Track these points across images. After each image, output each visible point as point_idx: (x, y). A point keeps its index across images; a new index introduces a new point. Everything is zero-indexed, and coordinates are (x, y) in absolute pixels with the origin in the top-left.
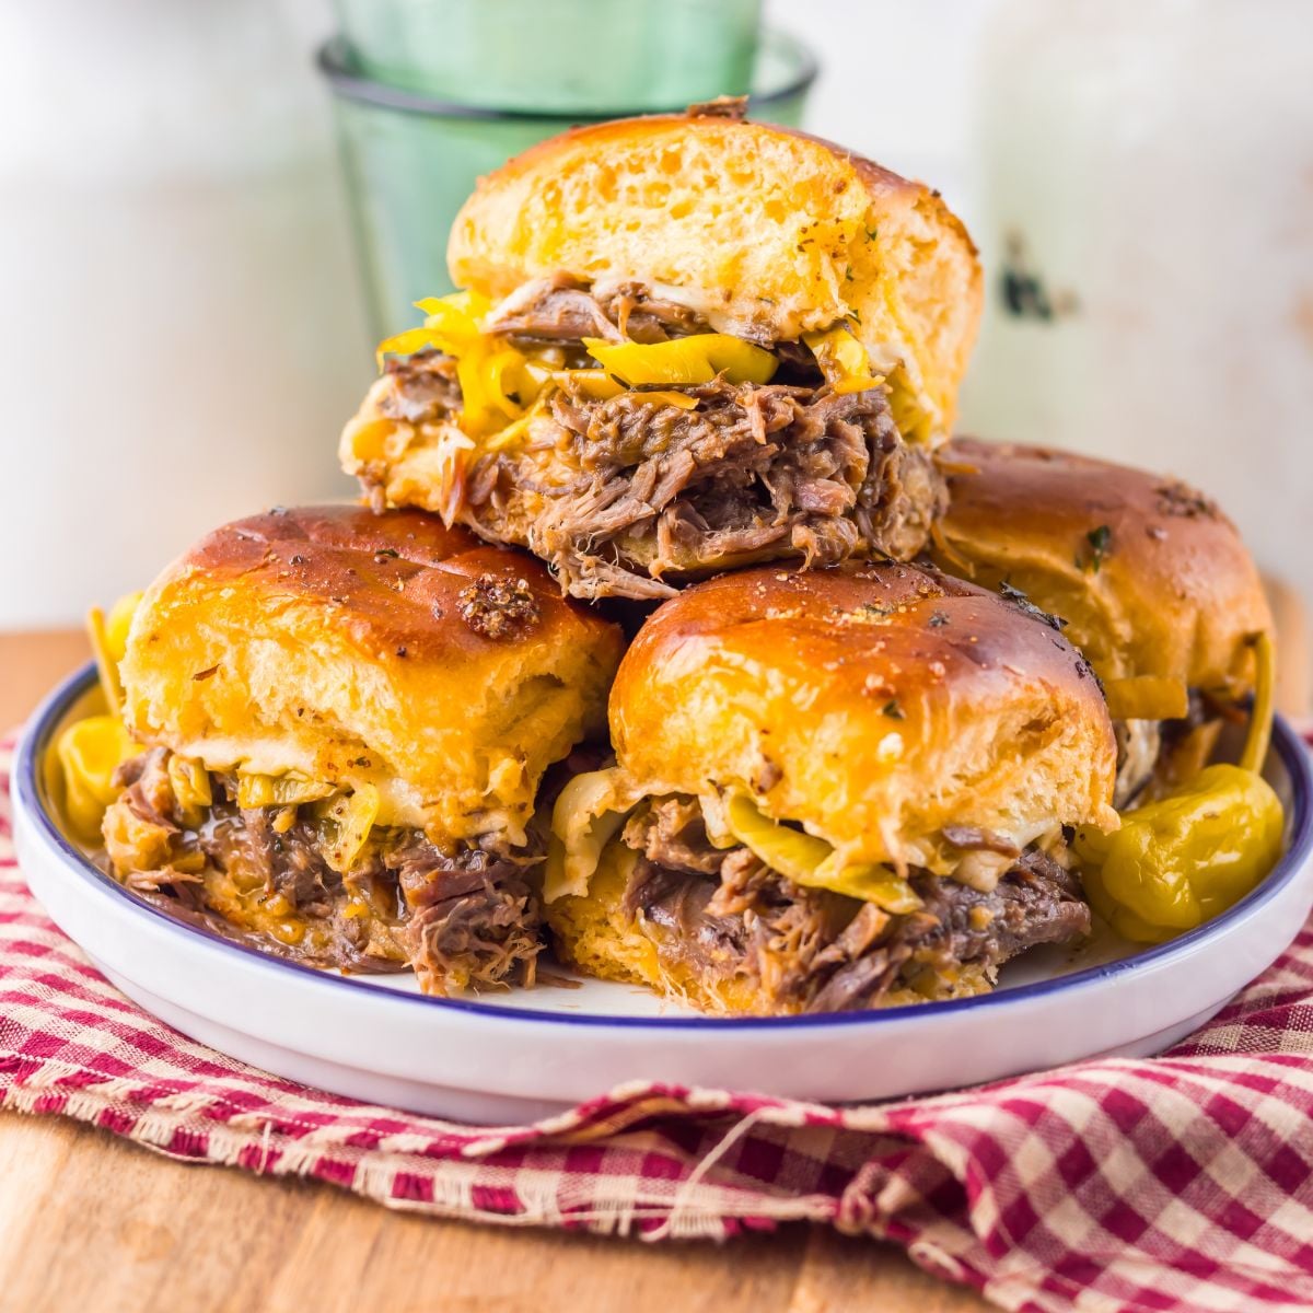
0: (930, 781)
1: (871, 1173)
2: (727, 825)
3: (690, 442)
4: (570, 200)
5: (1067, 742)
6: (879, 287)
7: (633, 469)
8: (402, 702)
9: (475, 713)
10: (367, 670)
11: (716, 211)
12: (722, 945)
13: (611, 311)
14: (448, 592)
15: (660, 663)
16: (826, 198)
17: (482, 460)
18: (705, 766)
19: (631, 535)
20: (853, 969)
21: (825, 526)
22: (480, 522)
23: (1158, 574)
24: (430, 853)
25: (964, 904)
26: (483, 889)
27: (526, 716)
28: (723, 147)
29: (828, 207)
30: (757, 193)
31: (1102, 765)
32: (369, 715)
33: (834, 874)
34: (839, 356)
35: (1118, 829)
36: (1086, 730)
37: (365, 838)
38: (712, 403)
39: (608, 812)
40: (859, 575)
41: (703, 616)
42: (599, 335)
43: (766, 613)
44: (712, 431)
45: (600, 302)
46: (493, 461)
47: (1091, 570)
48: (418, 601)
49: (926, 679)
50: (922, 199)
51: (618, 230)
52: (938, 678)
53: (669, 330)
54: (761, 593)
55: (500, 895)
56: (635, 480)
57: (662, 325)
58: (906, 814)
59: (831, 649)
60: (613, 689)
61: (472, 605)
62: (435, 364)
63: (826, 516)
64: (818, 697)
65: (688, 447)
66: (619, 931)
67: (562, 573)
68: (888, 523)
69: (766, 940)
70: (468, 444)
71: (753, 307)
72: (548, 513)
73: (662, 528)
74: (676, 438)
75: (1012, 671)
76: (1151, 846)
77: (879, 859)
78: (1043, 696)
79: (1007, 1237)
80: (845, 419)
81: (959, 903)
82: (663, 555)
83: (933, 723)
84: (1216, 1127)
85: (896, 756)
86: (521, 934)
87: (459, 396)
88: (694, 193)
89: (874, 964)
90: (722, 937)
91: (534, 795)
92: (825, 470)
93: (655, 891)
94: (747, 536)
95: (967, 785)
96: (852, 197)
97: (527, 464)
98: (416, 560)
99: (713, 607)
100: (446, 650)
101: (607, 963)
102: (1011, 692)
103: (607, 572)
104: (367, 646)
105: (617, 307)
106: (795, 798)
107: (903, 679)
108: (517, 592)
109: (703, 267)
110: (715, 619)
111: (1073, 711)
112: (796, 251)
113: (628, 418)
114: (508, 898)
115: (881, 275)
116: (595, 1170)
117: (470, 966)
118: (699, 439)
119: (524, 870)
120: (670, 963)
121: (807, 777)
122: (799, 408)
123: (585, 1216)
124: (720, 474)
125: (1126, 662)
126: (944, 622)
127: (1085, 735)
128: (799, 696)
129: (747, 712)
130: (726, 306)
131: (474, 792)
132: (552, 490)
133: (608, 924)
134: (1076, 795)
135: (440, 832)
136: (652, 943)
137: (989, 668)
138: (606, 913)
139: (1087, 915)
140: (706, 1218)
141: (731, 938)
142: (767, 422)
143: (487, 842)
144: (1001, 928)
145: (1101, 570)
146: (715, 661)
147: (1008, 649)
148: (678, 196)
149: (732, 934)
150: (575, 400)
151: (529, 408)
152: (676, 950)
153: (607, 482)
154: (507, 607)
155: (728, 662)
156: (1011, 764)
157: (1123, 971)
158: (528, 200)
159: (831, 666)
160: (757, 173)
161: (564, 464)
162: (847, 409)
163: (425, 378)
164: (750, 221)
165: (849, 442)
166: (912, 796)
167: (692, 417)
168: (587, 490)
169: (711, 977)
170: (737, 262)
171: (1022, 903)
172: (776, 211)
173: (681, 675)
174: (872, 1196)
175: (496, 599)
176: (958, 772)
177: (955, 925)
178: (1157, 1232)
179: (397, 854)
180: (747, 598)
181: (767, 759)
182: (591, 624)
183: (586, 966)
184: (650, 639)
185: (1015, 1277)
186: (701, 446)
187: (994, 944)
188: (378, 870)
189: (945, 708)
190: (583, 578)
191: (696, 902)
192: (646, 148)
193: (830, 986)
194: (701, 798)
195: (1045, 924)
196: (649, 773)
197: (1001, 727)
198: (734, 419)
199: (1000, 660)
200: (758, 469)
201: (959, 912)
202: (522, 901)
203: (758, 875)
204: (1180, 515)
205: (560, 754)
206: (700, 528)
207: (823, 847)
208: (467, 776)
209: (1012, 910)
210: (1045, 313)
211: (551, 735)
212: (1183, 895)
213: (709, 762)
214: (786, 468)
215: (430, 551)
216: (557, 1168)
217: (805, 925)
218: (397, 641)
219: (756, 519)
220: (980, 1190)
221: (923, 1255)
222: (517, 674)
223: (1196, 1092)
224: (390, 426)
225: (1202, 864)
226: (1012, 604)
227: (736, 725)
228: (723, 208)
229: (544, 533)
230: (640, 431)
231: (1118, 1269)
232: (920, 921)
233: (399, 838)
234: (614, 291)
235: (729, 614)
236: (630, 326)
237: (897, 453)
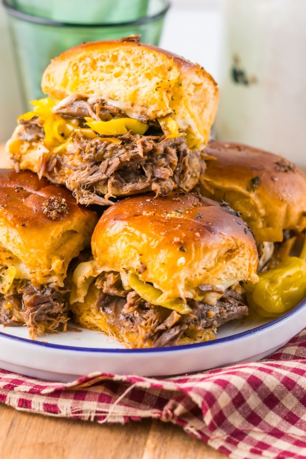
0: (195, 271)
1: (172, 403)
2: (129, 283)
3: (119, 155)
4: (81, 69)
5: (240, 255)
6: (182, 101)
7: (100, 162)
8: (23, 241)
9: (47, 244)
10: (12, 230)
11: (129, 75)
12: (127, 321)
13: (94, 108)
14: (39, 203)
15: (108, 229)
16: (165, 73)
17: (51, 156)
18: (122, 263)
19: (99, 184)
20: (169, 331)
21: (163, 183)
22: (51, 177)
23: (274, 192)
24: (33, 289)
25: (206, 310)
26: (49, 301)
27: (64, 243)
28: (132, 54)
29: (166, 75)
30: (143, 70)
31: (253, 261)
32: (13, 244)
33: (163, 301)
34: (168, 126)
35: (258, 281)
36: (247, 251)
37: (11, 283)
38: (126, 142)
39: (90, 277)
40: (174, 199)
41: (121, 214)
42: (90, 116)
43: (143, 213)
44: (126, 152)
45: (90, 105)
46: (55, 157)
47: (252, 192)
48: (29, 206)
49: (194, 238)
50: (198, 71)
51: (97, 81)
52: (198, 238)
53: (113, 115)
54: (141, 206)
55: (55, 303)
56: (101, 166)
57: (111, 113)
58: (187, 282)
59: (163, 227)
60: (93, 235)
61: (46, 208)
62: (36, 121)
63: (163, 180)
64: (158, 244)
65: (118, 157)
66: (94, 314)
67: (77, 195)
68: (184, 179)
69: (141, 321)
70: (47, 151)
71: (140, 109)
72: (72, 176)
73: (109, 182)
74: (114, 153)
75: (223, 235)
76: (269, 287)
77: (177, 297)
78: (233, 242)
79: (216, 425)
80: (170, 147)
81: (204, 310)
82: (110, 191)
83: (196, 253)
84: (285, 387)
85: (184, 264)
86: (62, 315)
87: (44, 133)
88: (122, 69)
89: (175, 330)
90: (127, 318)
91: (66, 270)
92: (163, 164)
93: (106, 302)
94: (137, 185)
95: (207, 271)
96: (173, 72)
97: (66, 159)
98: (29, 190)
99: (126, 210)
100: (38, 224)
101: (90, 324)
102: (221, 242)
103: (91, 196)
104: (12, 223)
105: (96, 107)
106: (151, 276)
107: (186, 238)
108: (62, 203)
109: (125, 95)
110: (126, 215)
111: (243, 246)
112: (155, 90)
113: (99, 146)
114: (58, 304)
115: (183, 98)
116: (83, 399)
117: (45, 325)
118: (122, 154)
119: (63, 295)
120: (110, 325)
121: (154, 270)
122: (155, 144)
123: (80, 415)
124: (128, 166)
125: (263, 222)
126: (200, 217)
127: (247, 253)
128: (152, 244)
129: (135, 248)
130: (132, 108)
131: (47, 270)
132: (74, 168)
133: (90, 311)
134: (244, 272)
135: (36, 282)
136: (105, 319)
137: (215, 234)
138: (90, 308)
139: (247, 310)
140: (119, 417)
141: (130, 319)
142: (144, 149)
143: (51, 286)
144: (218, 317)
145: (256, 191)
146: (125, 230)
147: (222, 227)
148: (117, 70)
149: (130, 317)
150: (82, 139)
151: (67, 139)
152: (112, 321)
153: (92, 166)
154: (58, 209)
155: (130, 230)
156: (222, 264)
157: (257, 332)
158: (68, 69)
159: (163, 234)
160: (143, 63)
161: (78, 159)
162: (171, 143)
163: (33, 126)
164: (140, 79)
165: (171, 155)
166: (188, 276)
167: (119, 147)
168: (85, 169)
169: (124, 331)
170: (135, 93)
171: (225, 308)
172: (149, 76)
173: (114, 234)
174: (172, 410)
175: (55, 206)
176: (204, 267)
177: (203, 317)
178: (265, 422)
179: (22, 289)
180: (136, 208)
181: (141, 263)
182: (86, 213)
183: (83, 324)
184: (105, 220)
185: (218, 438)
186: (122, 156)
187: (215, 323)
188: (15, 294)
189: (199, 248)
190: (83, 198)
191: (119, 306)
192: (107, 53)
193: (161, 337)
194: (121, 273)
195: (232, 314)
196: (104, 264)
197: (218, 252)
198: (133, 147)
199: (218, 231)
200: (141, 164)
201: (204, 312)
202: (62, 305)
203: (138, 300)
204: (282, 172)
205: (75, 255)
206: (122, 182)
207: (160, 292)
208: (45, 265)
209: (221, 311)
210: (246, 83)
211: (73, 249)
212: (279, 303)
213: (123, 262)
214: (150, 163)
215: (34, 187)
216: (71, 399)
217: (154, 317)
218: (22, 221)
219: (140, 180)
220: (206, 410)
221: (188, 430)
222: (61, 231)
223: (278, 375)
224: (22, 142)
225: (286, 292)
226: (224, 208)
227: (132, 251)
228: (132, 74)
229: (71, 183)
230: (102, 150)
231: (251, 435)
232: (191, 317)
233: (22, 283)
234: (95, 102)
235: (130, 213)
236: (100, 113)
237: (188, 156)
